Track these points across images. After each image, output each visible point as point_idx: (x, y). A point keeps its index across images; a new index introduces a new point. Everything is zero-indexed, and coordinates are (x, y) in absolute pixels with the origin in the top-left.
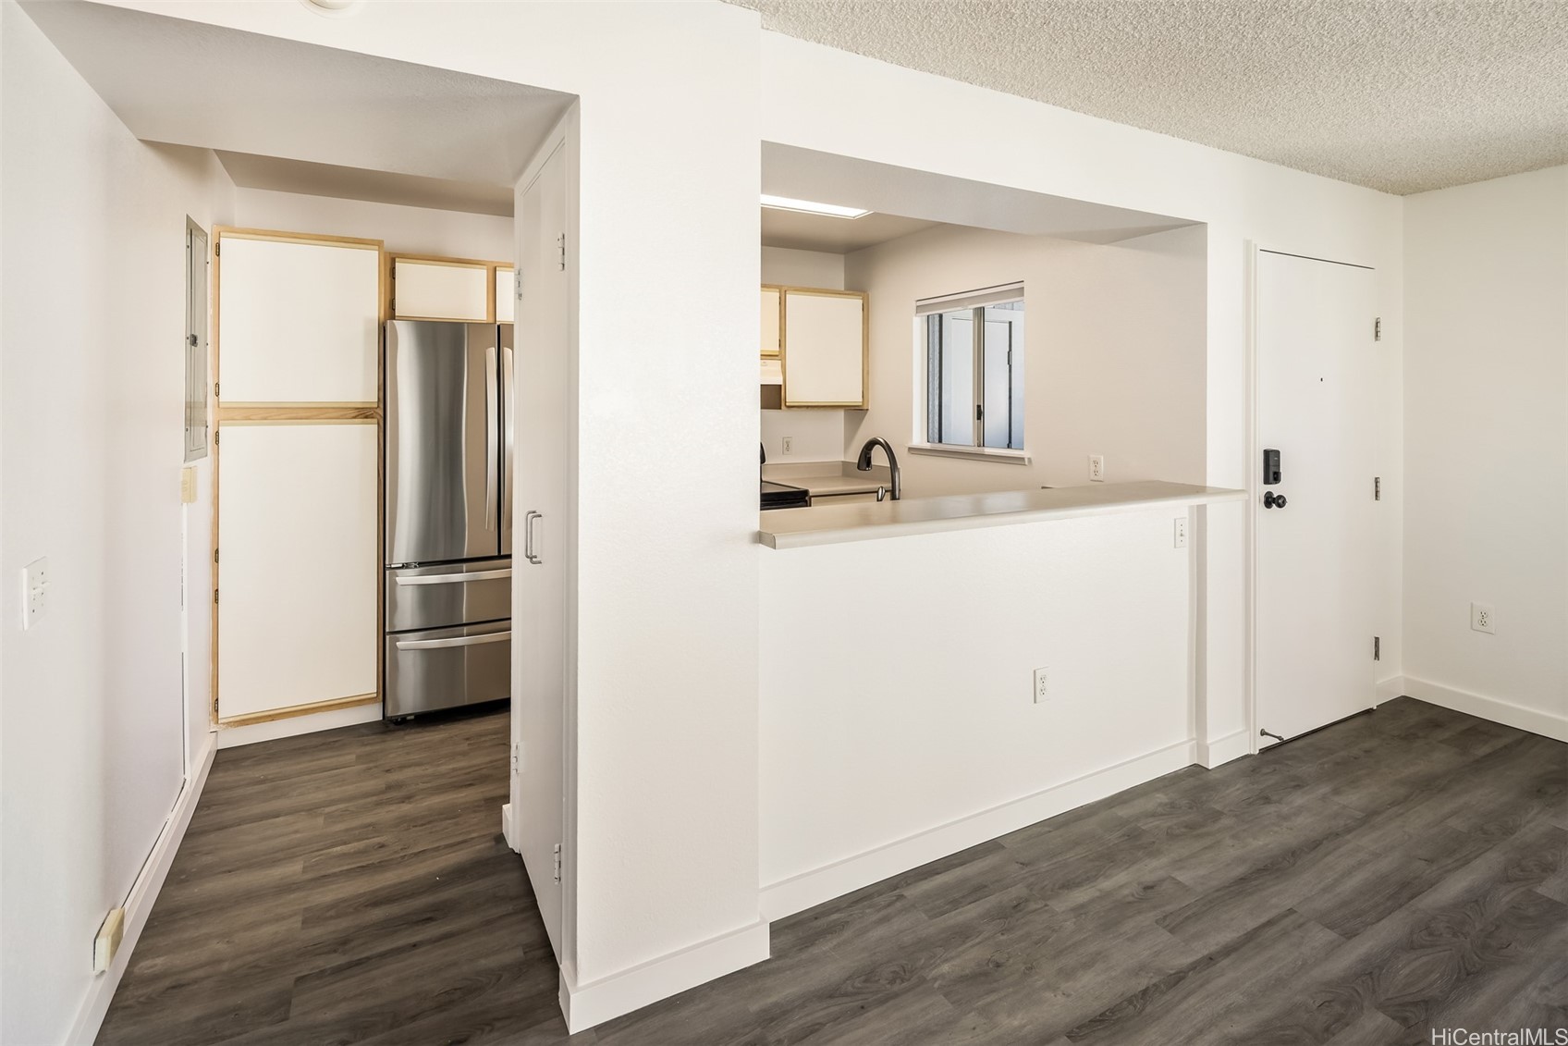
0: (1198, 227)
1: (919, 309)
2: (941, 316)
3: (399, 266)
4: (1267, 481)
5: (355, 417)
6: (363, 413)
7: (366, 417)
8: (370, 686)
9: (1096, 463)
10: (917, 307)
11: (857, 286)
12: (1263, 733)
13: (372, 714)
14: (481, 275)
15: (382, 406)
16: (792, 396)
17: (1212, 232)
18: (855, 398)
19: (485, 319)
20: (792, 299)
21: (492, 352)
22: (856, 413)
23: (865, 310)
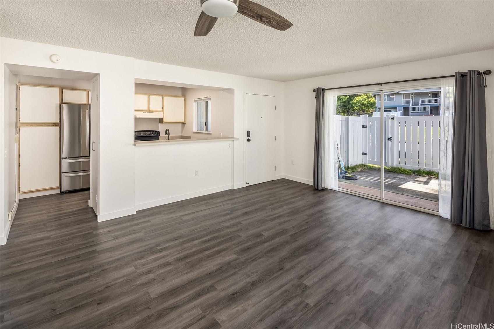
0: (233, 89)
1: (195, 101)
2: (207, 102)
3: (64, 91)
4: (247, 137)
5: (53, 125)
6: (55, 125)
7: (56, 125)
8: (58, 185)
9: (221, 134)
10: (195, 100)
11: (184, 95)
12: (247, 183)
13: (58, 191)
14: (85, 93)
15: (60, 123)
16: (166, 120)
17: (235, 90)
18: (183, 121)
19: (86, 103)
20: (165, 98)
21: (87, 111)
22: (183, 124)
23: (185, 100)
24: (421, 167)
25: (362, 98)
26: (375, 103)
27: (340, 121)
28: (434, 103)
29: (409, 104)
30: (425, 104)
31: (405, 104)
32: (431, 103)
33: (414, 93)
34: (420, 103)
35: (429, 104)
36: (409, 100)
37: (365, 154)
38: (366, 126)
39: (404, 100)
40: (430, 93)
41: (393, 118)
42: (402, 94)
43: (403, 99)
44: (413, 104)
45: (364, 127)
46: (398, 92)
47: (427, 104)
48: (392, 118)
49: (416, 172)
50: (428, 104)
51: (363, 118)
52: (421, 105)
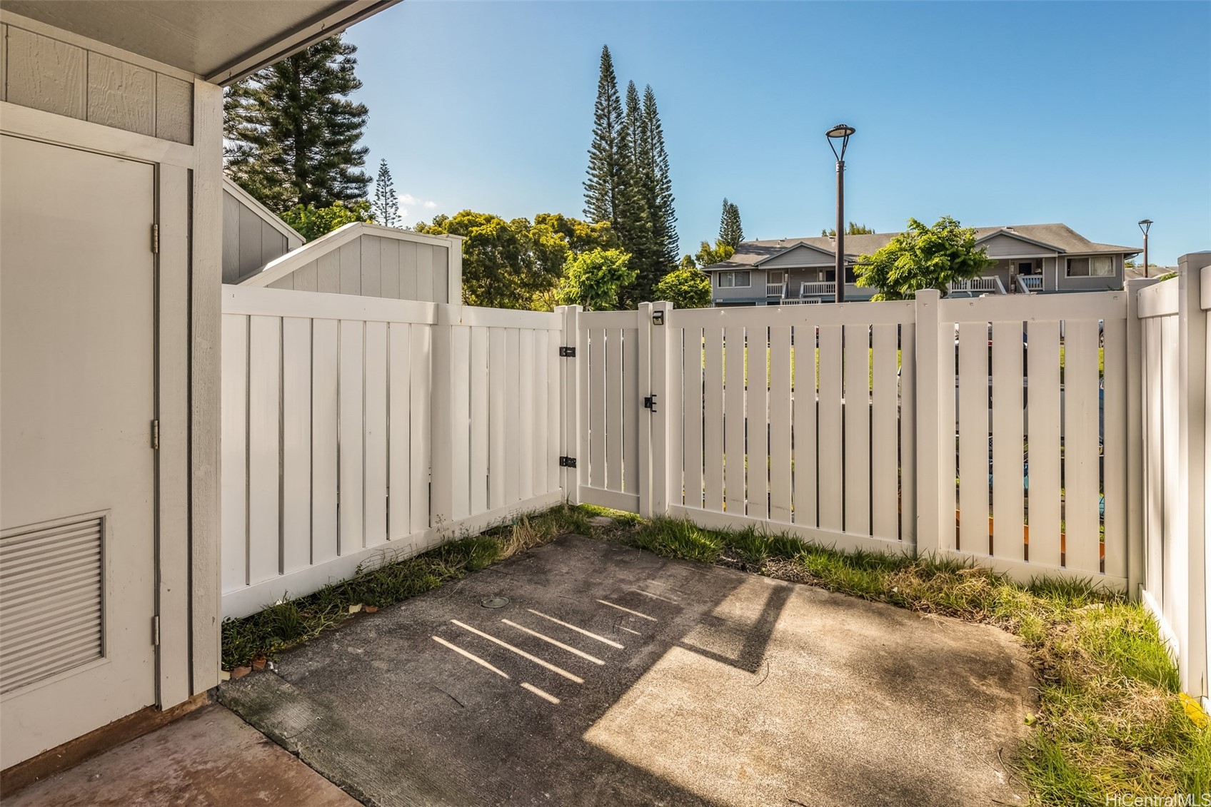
24: (756, 519)
25: (678, 276)
26: (707, 292)
27: (427, 330)
28: (829, 294)
29: (780, 295)
30: (813, 294)
31: (771, 295)
32: (824, 294)
33: (791, 268)
34: (802, 292)
35: (819, 296)
36: (780, 285)
37: (567, 462)
38: (574, 349)
39: (771, 285)
40: (821, 271)
41: (662, 317)
42: (765, 270)
43: (768, 283)
44: (788, 295)
45: (567, 355)
46: (757, 266)
47: (815, 294)
48: (656, 318)
49: (737, 542)
50: (817, 294)
51: (563, 318)
52: (805, 297)
